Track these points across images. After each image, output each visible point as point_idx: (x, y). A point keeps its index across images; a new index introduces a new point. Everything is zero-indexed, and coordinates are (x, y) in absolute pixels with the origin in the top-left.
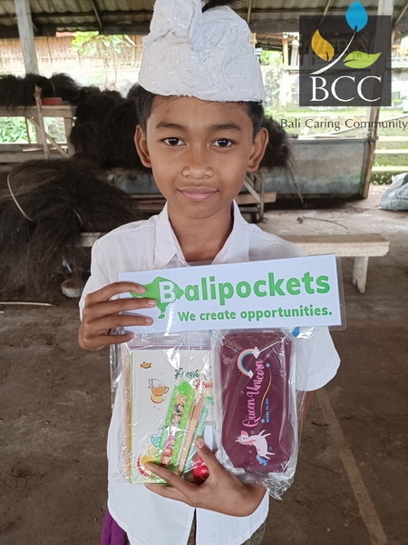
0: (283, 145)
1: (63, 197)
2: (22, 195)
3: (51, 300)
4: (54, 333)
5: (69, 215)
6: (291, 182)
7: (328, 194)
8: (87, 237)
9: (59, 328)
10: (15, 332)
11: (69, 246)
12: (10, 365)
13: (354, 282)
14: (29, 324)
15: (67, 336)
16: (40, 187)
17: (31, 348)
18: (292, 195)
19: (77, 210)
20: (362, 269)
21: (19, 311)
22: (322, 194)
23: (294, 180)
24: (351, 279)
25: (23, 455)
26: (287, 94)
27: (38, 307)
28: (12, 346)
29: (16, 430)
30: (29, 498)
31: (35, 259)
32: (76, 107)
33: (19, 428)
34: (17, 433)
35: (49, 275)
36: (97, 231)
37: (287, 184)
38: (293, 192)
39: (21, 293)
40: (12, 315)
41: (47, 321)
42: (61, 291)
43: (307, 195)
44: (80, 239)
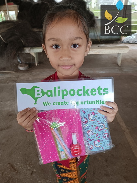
0: (93, 19)
1: (17, 33)
2: (2, 33)
3: (15, 70)
4: (17, 80)
5: (19, 40)
6: (96, 34)
7: (108, 39)
8: (25, 49)
9: (18, 78)
10: (4, 79)
11: (19, 52)
12: (3, 88)
13: (117, 63)
14: (8, 77)
15: (21, 80)
16: (8, 30)
17: (10, 84)
18: (96, 39)
19: (22, 39)
20: (120, 58)
21: (4, 74)
22: (106, 39)
23: (97, 33)
24: (116, 63)
25: (11, 110)
26: (94, 3)
27: (11, 73)
28: (3, 83)
29: (7, 104)
30: (14, 121)
31: (8, 56)
32: (18, 6)
33: (8, 104)
34: (8, 105)
35: (14, 64)
36: (29, 47)
37: (94, 35)
38: (97, 38)
39: (4, 69)
40: (2, 75)
41: (14, 77)
42: (18, 68)
43: (101, 39)
44: (23, 50)
